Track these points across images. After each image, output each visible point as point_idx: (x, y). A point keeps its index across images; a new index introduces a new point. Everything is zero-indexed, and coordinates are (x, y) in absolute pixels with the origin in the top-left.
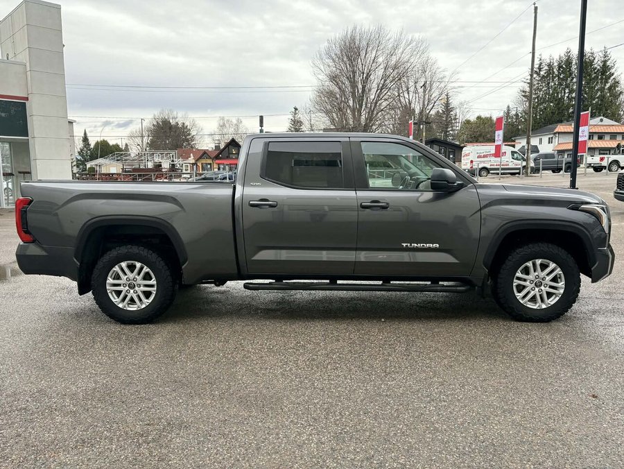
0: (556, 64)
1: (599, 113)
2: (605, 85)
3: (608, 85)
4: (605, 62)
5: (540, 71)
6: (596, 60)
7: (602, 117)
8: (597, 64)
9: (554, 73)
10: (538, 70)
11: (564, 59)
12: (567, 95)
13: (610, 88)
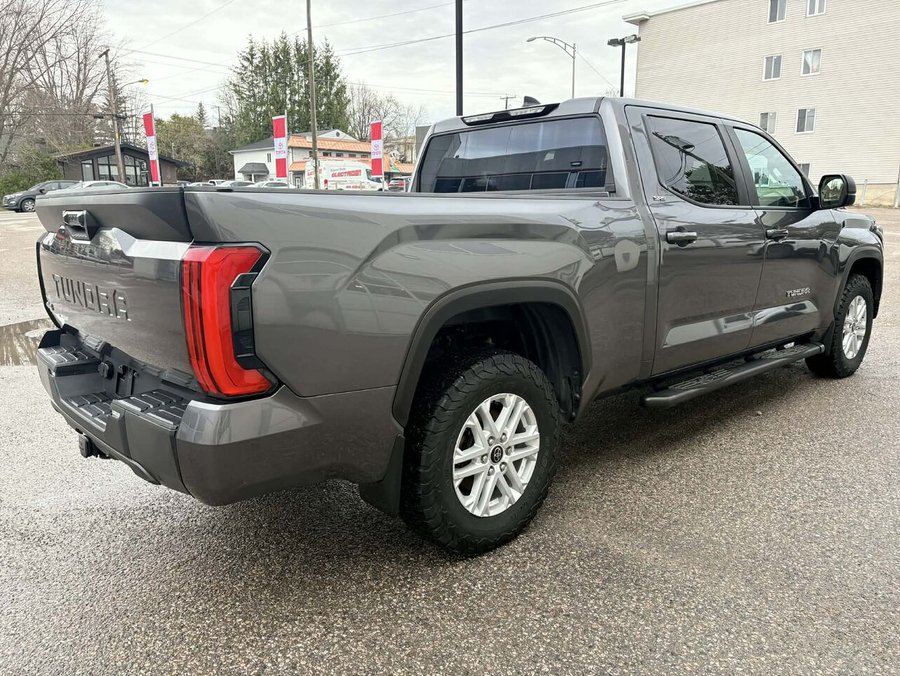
0: (271, 52)
1: (328, 124)
2: (331, 89)
3: (334, 90)
4: (327, 58)
5: (252, 58)
6: (317, 55)
7: (337, 131)
8: (320, 60)
9: (270, 64)
10: (249, 57)
11: (281, 46)
12: (289, 96)
13: (337, 94)
